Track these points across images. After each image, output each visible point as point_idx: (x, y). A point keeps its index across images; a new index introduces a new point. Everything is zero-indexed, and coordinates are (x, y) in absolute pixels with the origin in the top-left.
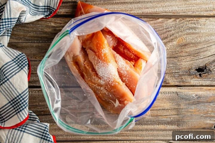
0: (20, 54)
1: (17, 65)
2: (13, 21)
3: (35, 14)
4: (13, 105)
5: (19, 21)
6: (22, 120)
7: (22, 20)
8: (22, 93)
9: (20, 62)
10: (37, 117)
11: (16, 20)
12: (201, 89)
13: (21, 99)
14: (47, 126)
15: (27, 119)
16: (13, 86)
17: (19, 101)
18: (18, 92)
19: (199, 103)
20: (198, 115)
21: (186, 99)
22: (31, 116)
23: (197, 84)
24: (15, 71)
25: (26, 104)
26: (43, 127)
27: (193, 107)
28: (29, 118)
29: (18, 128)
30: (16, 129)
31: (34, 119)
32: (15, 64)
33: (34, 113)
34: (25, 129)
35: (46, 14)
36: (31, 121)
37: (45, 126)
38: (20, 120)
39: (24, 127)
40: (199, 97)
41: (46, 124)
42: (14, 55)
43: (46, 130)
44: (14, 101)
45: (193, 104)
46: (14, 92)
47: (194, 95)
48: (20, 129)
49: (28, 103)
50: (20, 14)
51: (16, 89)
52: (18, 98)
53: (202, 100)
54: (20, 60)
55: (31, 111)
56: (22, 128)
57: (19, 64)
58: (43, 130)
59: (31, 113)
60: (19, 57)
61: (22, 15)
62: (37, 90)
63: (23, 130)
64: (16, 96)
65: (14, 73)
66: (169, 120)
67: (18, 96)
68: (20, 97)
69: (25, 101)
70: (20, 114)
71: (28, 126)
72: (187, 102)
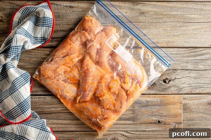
0: (26, 73)
1: (24, 79)
2: (19, 48)
3: (35, 43)
4: (20, 107)
5: (24, 48)
6: (27, 117)
7: (25, 47)
8: (27, 99)
9: (26, 77)
10: (38, 115)
11: (21, 47)
12: (149, 96)
13: (26, 103)
14: (44, 121)
15: (30, 116)
16: (21, 94)
17: (25, 104)
18: (24, 98)
19: (147, 106)
20: (147, 114)
21: (139, 103)
22: (34, 115)
23: (146, 93)
24: (22, 83)
25: (29, 106)
26: (42, 122)
27: (143, 108)
28: (32, 116)
29: (24, 123)
30: (23, 124)
31: (36, 117)
32: (22, 78)
33: (36, 112)
34: (29, 124)
35: (42, 43)
36: (34, 118)
37: (43, 122)
38: (26, 117)
39: (29, 123)
40: (148, 102)
41: (44, 120)
42: (22, 72)
43: (44, 124)
44: (21, 105)
45: (144, 106)
46: (21, 98)
47: (144, 101)
48: (26, 124)
49: (30, 105)
50: (24, 43)
51: (23, 96)
52: (24, 102)
53: (149, 104)
54: (26, 76)
55: (34, 111)
56: (27, 123)
57: (25, 78)
58: (41, 124)
59: (34, 112)
60: (25, 74)
61: (26, 44)
62: (38, 97)
63: (28, 124)
64: (22, 101)
65: (21, 85)
66: (127, 117)
67: (24, 101)
68: (25, 101)
69: (28, 104)
70: (26, 113)
71: (31, 122)
72: (140, 105)
